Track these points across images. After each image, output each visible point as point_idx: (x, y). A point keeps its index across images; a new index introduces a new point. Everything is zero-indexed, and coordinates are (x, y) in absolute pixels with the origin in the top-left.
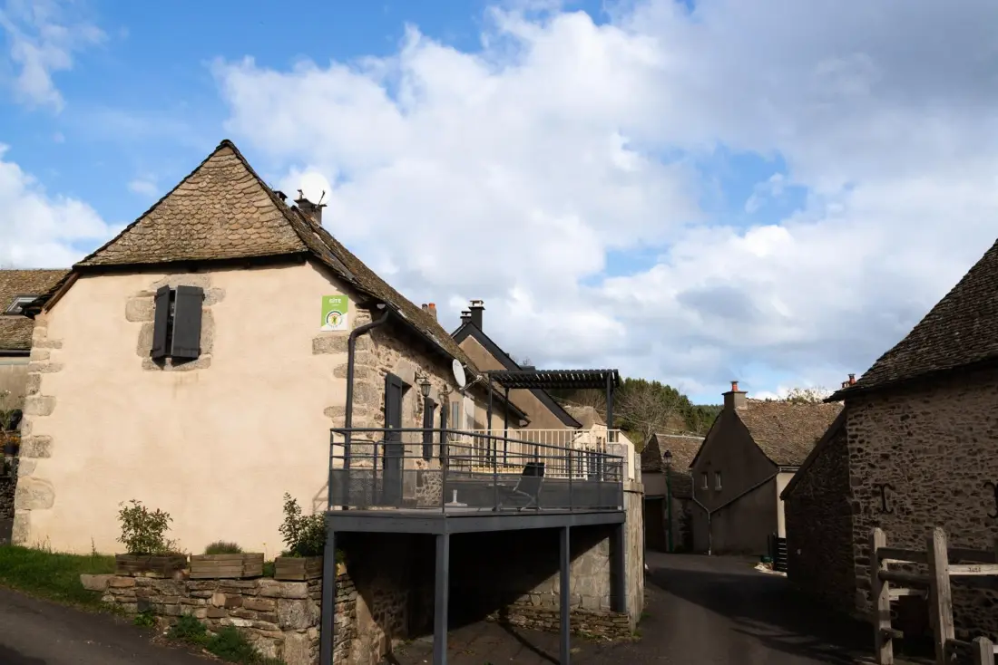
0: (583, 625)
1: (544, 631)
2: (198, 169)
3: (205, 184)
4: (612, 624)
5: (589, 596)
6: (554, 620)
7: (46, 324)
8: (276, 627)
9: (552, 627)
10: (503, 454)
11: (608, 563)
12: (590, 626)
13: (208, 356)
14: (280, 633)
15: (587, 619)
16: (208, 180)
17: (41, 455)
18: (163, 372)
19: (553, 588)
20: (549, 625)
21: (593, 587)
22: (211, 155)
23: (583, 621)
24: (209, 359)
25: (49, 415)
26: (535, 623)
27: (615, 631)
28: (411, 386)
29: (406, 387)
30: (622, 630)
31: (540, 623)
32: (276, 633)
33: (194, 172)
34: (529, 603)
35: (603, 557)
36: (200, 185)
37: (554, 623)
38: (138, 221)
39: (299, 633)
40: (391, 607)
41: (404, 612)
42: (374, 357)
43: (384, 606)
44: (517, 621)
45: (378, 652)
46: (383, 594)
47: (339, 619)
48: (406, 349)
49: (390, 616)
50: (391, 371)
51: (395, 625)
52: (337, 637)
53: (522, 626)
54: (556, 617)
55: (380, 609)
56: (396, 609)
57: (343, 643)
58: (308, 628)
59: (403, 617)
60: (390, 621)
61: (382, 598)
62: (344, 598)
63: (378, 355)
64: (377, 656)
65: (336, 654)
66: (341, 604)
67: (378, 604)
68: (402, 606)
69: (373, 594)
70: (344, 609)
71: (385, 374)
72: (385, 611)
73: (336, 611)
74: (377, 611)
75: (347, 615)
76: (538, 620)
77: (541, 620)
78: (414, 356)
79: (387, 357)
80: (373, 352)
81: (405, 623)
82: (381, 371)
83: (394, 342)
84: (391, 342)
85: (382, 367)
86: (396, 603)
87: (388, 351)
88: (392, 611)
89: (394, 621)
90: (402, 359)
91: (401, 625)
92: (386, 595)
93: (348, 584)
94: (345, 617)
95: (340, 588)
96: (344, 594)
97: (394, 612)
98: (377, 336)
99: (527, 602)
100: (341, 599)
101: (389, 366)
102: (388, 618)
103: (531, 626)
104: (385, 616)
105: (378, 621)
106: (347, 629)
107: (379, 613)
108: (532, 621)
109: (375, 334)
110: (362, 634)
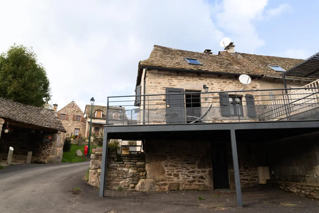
1: (306, 196)
6: (310, 191)
19: (315, 172)
20: (307, 193)
26: (301, 192)
28: (201, 91)
31: (303, 192)
39: (91, 169)
40: (187, 173)
41: (207, 177)
42: (153, 85)
43: (178, 172)
44: (293, 190)
45: (166, 187)
46: (176, 167)
47: (125, 169)
48: (193, 78)
49: (186, 176)
50: (175, 87)
51: (193, 181)
52: (124, 175)
53: (295, 193)
54: (311, 189)
55: (173, 172)
56: (194, 174)
57: (130, 178)
58: (97, 168)
59: (205, 179)
60: (187, 178)
61: (175, 168)
62: (130, 163)
63: (159, 83)
64: (165, 189)
65: (123, 181)
66: (128, 165)
67: (171, 170)
68: (201, 174)
69: (163, 165)
70: (131, 167)
71: (165, 89)
72: (180, 173)
73: (123, 166)
74: (169, 172)
75: (135, 169)
76: (302, 190)
77: (303, 190)
78: (203, 80)
79: (169, 83)
80: (151, 83)
81: (208, 182)
82: (163, 88)
83: (177, 77)
84: (173, 78)
85: (163, 87)
86: (193, 172)
87: (170, 81)
88: (189, 175)
89: (192, 179)
90: (187, 82)
91: (203, 182)
92: (179, 167)
93: (133, 158)
94: (132, 170)
95: (125, 159)
96: (130, 162)
97: (191, 175)
98: (158, 77)
99: (304, 181)
100: (128, 163)
101: (172, 86)
102: (184, 177)
103: (299, 193)
104: (180, 175)
105: (172, 176)
106: (133, 174)
107: (173, 174)
108: (299, 190)
109: (155, 77)
110: (151, 178)
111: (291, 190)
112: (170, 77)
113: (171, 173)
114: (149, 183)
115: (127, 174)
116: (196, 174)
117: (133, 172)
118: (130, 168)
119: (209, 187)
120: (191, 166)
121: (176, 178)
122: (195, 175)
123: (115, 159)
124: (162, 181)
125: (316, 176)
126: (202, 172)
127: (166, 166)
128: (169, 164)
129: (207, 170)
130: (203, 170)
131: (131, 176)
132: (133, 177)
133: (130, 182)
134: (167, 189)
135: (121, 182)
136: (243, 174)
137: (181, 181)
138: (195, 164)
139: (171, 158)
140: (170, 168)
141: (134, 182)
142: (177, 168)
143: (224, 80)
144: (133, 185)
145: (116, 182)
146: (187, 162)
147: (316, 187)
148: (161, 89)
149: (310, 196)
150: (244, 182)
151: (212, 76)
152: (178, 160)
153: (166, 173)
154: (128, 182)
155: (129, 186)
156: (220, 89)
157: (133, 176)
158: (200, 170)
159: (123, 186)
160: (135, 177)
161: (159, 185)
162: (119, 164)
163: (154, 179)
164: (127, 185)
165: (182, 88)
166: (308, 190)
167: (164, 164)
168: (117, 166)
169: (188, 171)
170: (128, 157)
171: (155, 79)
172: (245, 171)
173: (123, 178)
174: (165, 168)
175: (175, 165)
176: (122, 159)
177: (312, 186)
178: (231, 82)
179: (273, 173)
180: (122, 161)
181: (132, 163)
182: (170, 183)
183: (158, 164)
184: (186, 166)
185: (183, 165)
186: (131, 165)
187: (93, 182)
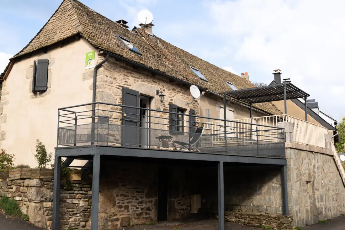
0: (264, 222)
1: (245, 224)
2: (57, 10)
3: (58, 16)
4: (279, 222)
5: (270, 207)
6: (250, 219)
7: (5, 85)
8: (27, 200)
9: (248, 223)
10: (224, 132)
11: (280, 188)
12: (268, 222)
13: (50, 89)
14: (28, 203)
15: (266, 219)
16: (59, 14)
17: (3, 139)
18: (37, 98)
19: (252, 202)
20: (247, 222)
21: (273, 202)
22: (62, 3)
23: (264, 220)
24: (50, 90)
25: (5, 122)
26: (240, 220)
27: (281, 226)
28: (154, 97)
29: (150, 98)
30: (285, 225)
31: (243, 220)
32: (27, 203)
33: (56, 12)
34: (240, 211)
35: (277, 185)
36: (57, 17)
37: (249, 220)
38: (35, 37)
39: (35, 203)
40: (137, 204)
41: (153, 209)
42: (109, 79)
43: (128, 203)
44: (231, 219)
45: (118, 223)
46: (126, 196)
47: (76, 201)
48: (147, 78)
49: (135, 208)
50: (130, 88)
51: (141, 214)
52: (75, 210)
53: (233, 222)
54: (250, 218)
55: (124, 203)
56: (142, 205)
57: (81, 214)
58: (43, 201)
59: (151, 211)
60: (136, 211)
61: (126, 198)
62: (81, 192)
63: (115, 79)
64: (117, 225)
65: (74, 218)
66: (79, 195)
67: (122, 201)
68: (149, 205)
69: (115, 195)
70: (82, 198)
71: (121, 88)
72: (130, 205)
73: (74, 197)
74: (120, 204)
75: (86, 201)
76: (241, 219)
77: (243, 219)
78: (156, 82)
79: (125, 80)
80: (107, 76)
81: (153, 214)
82: (118, 87)
83: (133, 74)
84: (129, 74)
85: (119, 84)
86: (141, 202)
87: (126, 78)
88: (138, 207)
89: (141, 211)
90: (142, 82)
91: (149, 214)
92: (130, 197)
93: (85, 186)
94: (84, 202)
95: (76, 187)
96: (82, 190)
97: (140, 207)
98: (114, 69)
99: (239, 210)
100: (79, 192)
101: (128, 85)
102: (133, 209)
103: (238, 222)
104: (130, 207)
105: (123, 209)
106: (84, 208)
107: (123, 205)
108: (238, 219)
109: (111, 68)
110: (102, 212)
111: (228, 219)
112: (126, 71)
113: (122, 204)
114: (103, 219)
115: (78, 208)
116: (144, 205)
117: (84, 205)
118: (80, 199)
119: (154, 219)
120: (141, 195)
121: (126, 210)
122: (143, 207)
123: (65, 188)
124: (115, 216)
125: (252, 206)
126: (149, 203)
127: (117, 196)
128: (121, 193)
129: (154, 200)
130: (150, 199)
131: (82, 211)
132: (84, 212)
133: (80, 219)
134: (119, 226)
135: (71, 220)
136: (181, 203)
137: (131, 215)
138: (143, 192)
139: (123, 186)
140: (121, 198)
141: (86, 219)
142: (128, 198)
143: (174, 87)
144: (84, 223)
145: (65, 220)
146: (137, 190)
147: (256, 216)
148: (116, 87)
149: (249, 224)
150: (180, 213)
151: (164, 79)
152: (129, 188)
153: (117, 205)
154: (79, 219)
155: (79, 225)
156: (170, 98)
157: (84, 210)
158: (148, 200)
159: (73, 225)
160: (86, 211)
161: (112, 221)
162: (69, 194)
163: (105, 213)
164: (78, 223)
165: (137, 90)
166: (247, 219)
167: (116, 193)
168: (67, 196)
169: (137, 201)
170: (79, 184)
171: (110, 71)
172: (182, 200)
173: (73, 214)
174: (117, 198)
175: (126, 194)
176: (72, 186)
177: (252, 215)
178: (180, 91)
179: (204, 201)
180: (72, 190)
181: (83, 192)
182: (122, 218)
183: (110, 194)
184: (135, 195)
185: (133, 194)
186: (82, 196)
187: (39, 222)
